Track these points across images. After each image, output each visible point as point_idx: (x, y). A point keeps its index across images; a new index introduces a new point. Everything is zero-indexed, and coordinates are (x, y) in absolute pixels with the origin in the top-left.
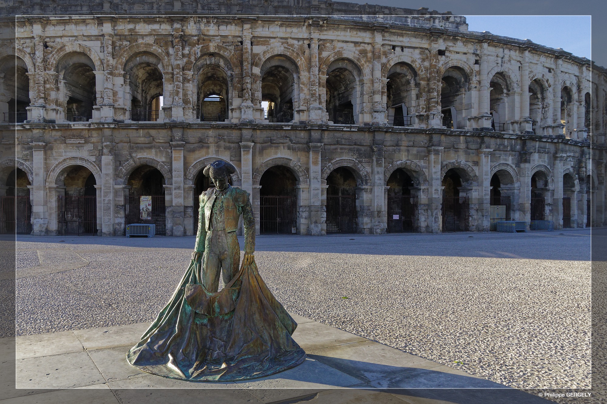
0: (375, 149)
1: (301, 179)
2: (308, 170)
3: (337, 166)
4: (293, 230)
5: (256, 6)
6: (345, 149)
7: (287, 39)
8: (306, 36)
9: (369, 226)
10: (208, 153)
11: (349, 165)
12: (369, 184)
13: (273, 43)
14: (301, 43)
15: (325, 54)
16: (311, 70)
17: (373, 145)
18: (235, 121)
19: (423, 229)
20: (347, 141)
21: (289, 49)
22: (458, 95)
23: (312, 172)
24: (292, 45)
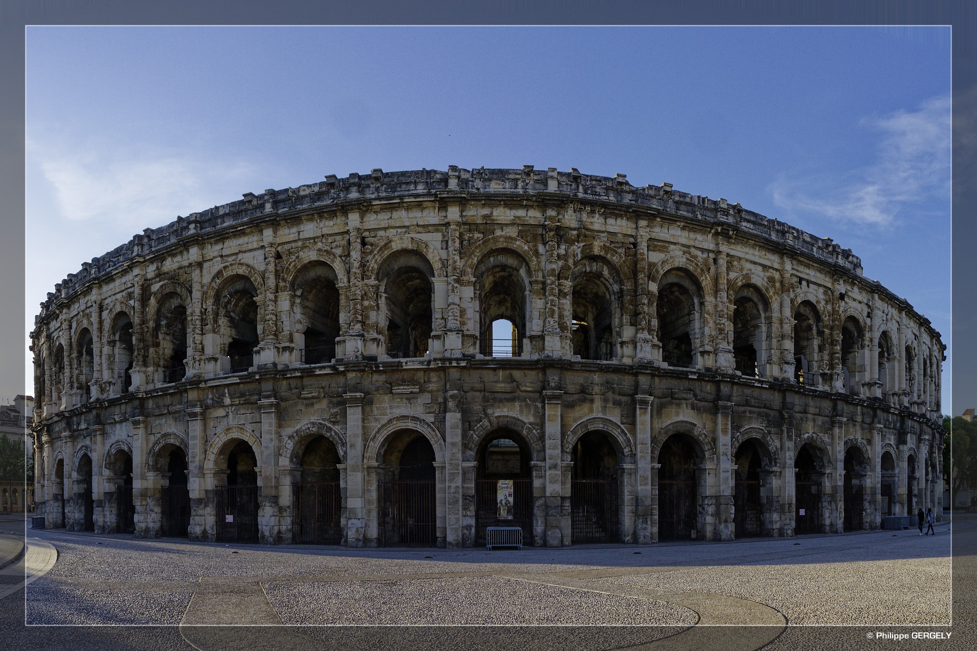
0: (786, 415)
1: (707, 454)
2: (714, 440)
3: (746, 437)
4: (693, 536)
5: (653, 197)
6: (754, 412)
7: (689, 247)
8: (712, 246)
9: (777, 526)
10: (591, 410)
11: (759, 436)
12: (778, 465)
13: (673, 250)
14: (705, 255)
15: (732, 275)
16: (719, 295)
17: (783, 409)
18: (627, 361)
19: (828, 528)
20: (756, 401)
21: (693, 261)
22: (851, 352)
23: (721, 444)
24: (696, 257)
